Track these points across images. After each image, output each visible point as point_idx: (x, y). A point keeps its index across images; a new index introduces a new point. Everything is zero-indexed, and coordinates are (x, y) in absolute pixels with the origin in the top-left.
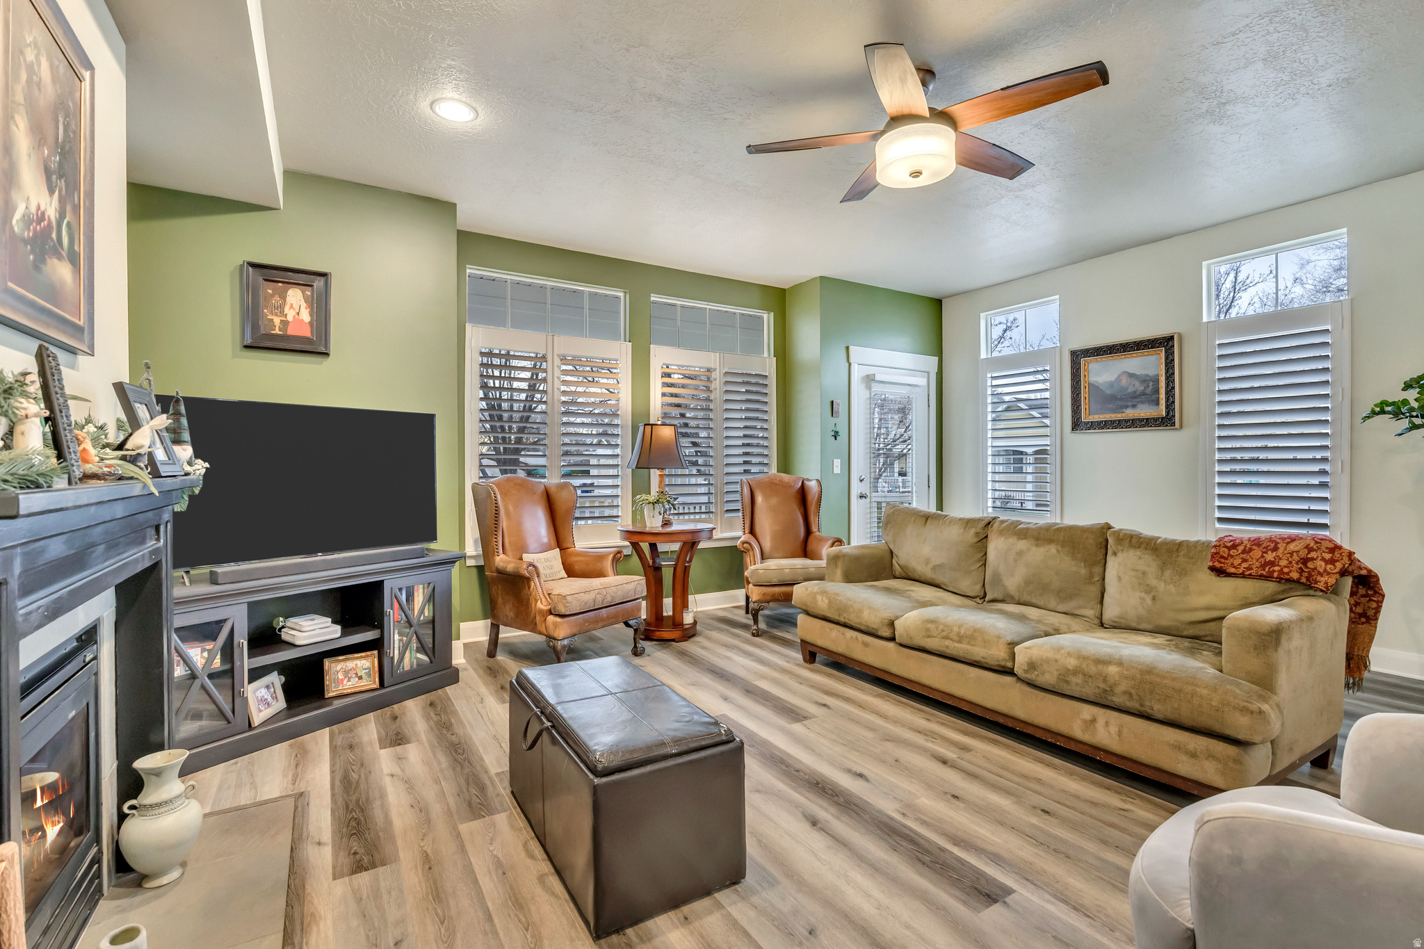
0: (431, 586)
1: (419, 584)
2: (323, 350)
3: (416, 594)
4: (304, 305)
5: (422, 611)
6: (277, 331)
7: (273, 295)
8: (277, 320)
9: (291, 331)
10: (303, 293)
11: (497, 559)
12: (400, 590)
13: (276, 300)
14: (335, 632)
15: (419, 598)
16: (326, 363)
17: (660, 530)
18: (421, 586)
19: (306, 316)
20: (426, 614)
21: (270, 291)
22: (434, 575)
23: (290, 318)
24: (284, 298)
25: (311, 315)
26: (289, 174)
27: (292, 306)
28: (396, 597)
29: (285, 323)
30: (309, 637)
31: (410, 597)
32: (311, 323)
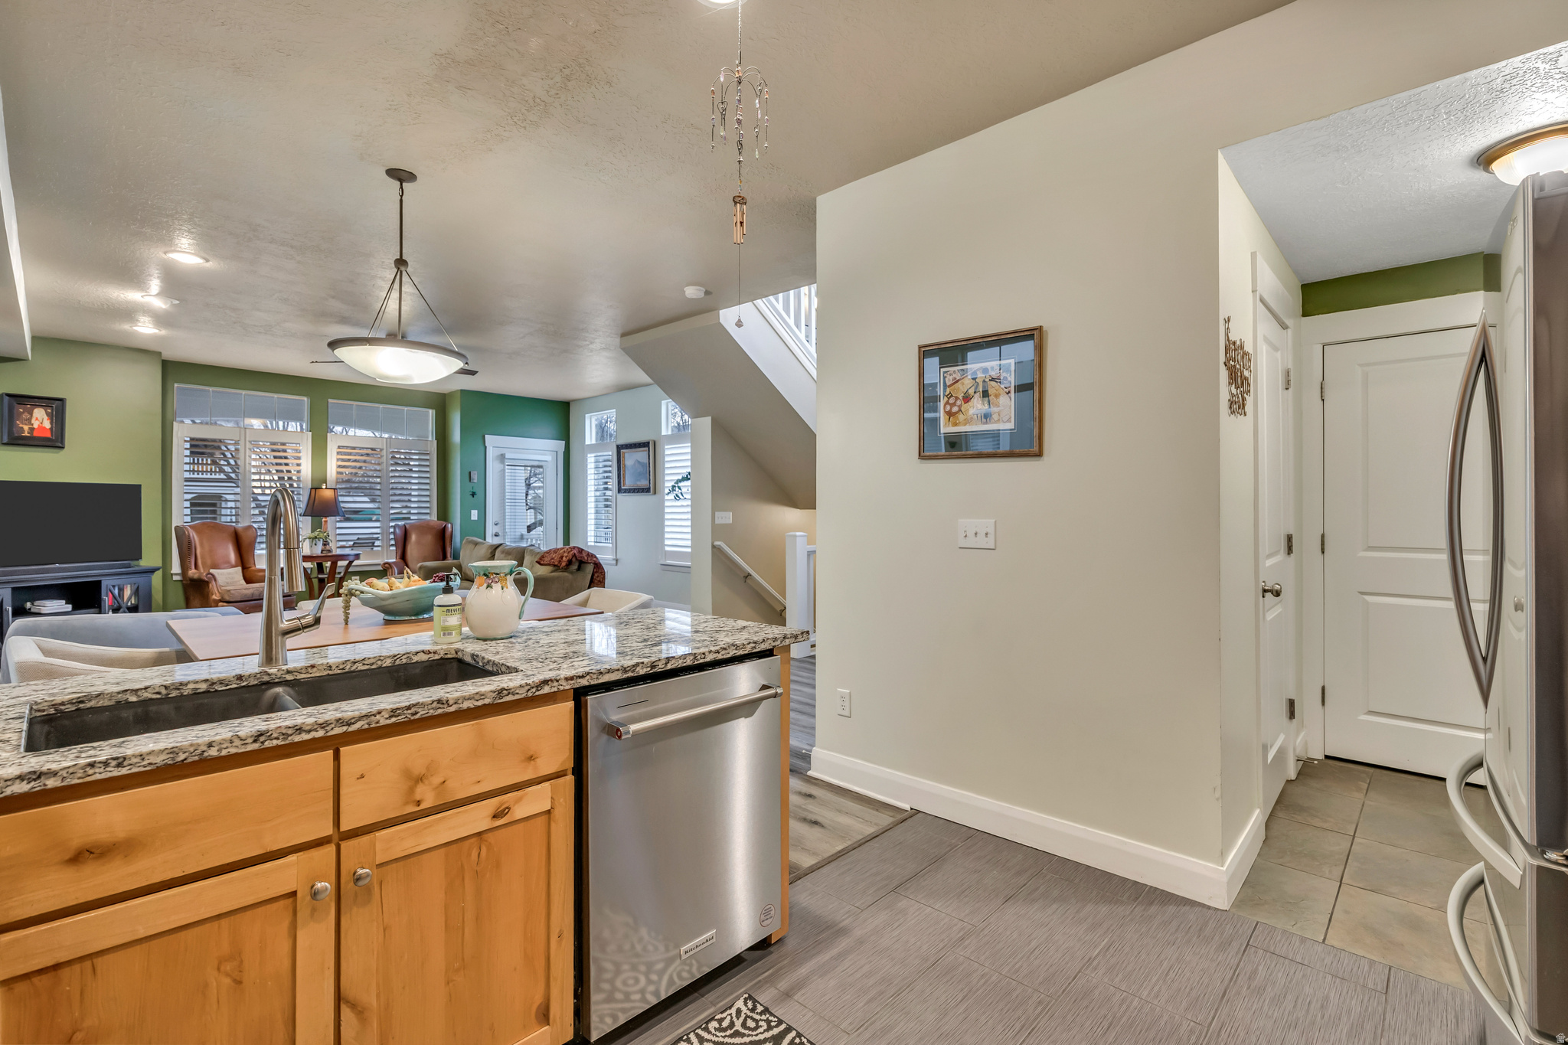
0: (136, 585)
1: (127, 584)
2: (60, 445)
3: (125, 590)
4: (46, 417)
5: (130, 599)
6: (26, 434)
7: (23, 413)
8: (26, 428)
9: (35, 434)
10: (46, 411)
11: (190, 572)
12: (114, 586)
13: (26, 416)
14: (68, 608)
15: (127, 592)
16: (63, 452)
17: (320, 554)
18: (129, 586)
19: (47, 425)
20: (133, 602)
21: (21, 410)
22: (140, 580)
23: (36, 426)
24: (31, 414)
25: (51, 423)
26: (34, 338)
27: (37, 419)
28: (110, 591)
29: (32, 430)
30: (50, 610)
31: (121, 590)
32: (51, 429)
